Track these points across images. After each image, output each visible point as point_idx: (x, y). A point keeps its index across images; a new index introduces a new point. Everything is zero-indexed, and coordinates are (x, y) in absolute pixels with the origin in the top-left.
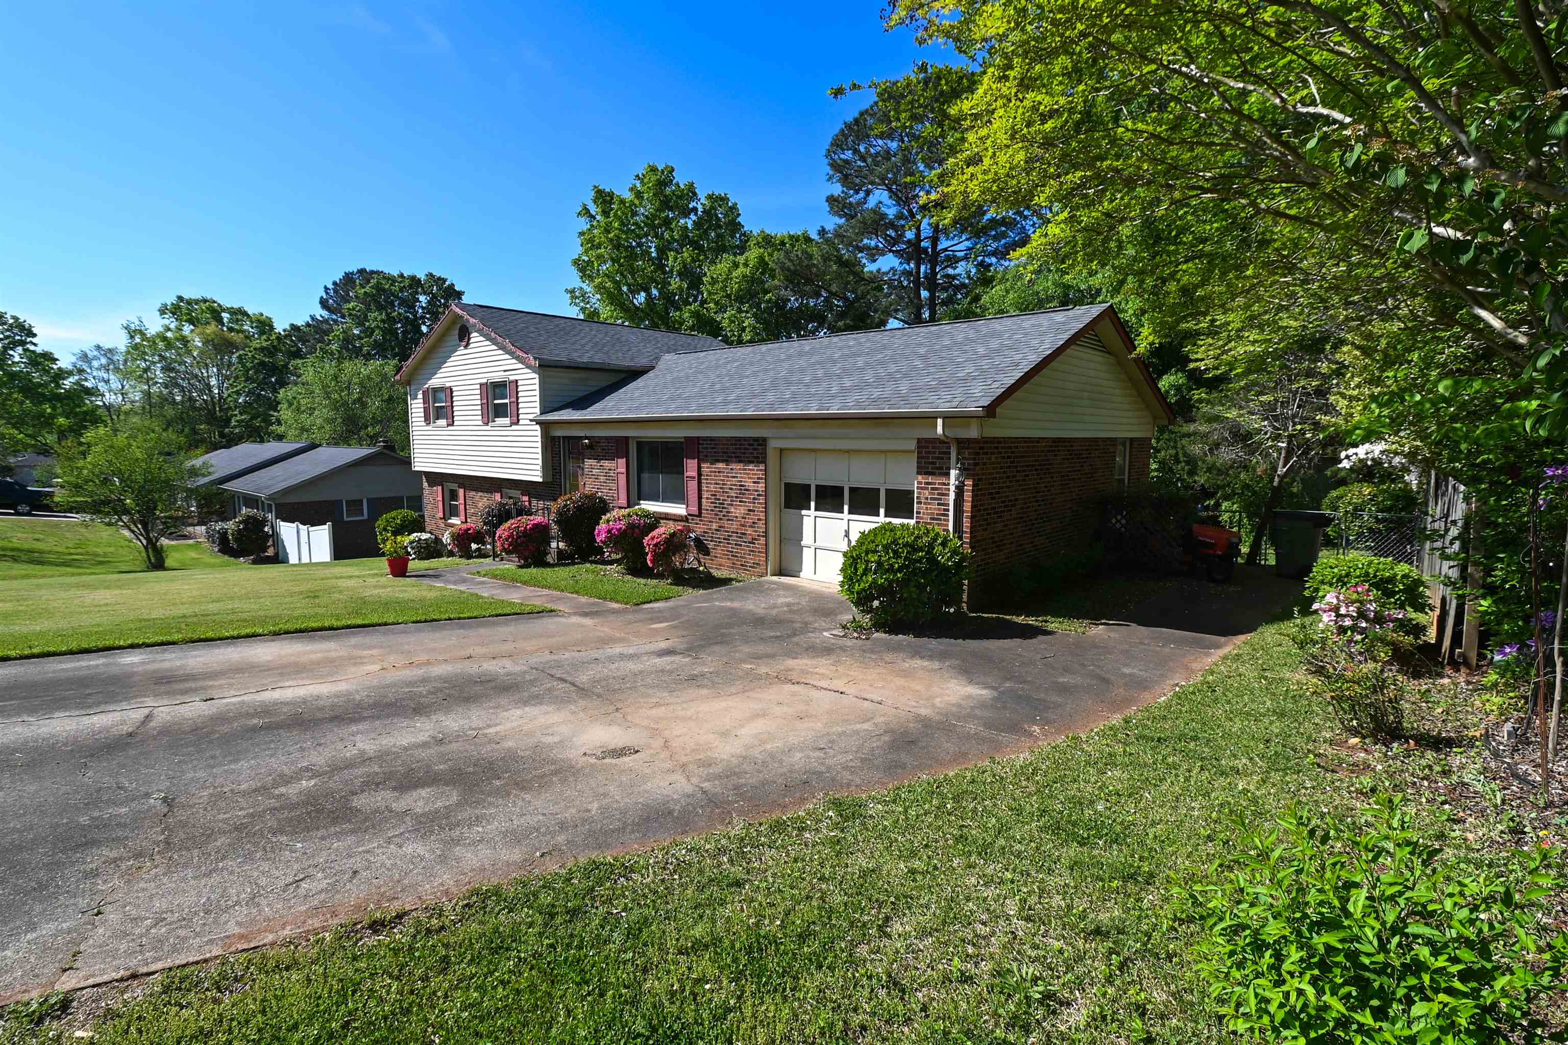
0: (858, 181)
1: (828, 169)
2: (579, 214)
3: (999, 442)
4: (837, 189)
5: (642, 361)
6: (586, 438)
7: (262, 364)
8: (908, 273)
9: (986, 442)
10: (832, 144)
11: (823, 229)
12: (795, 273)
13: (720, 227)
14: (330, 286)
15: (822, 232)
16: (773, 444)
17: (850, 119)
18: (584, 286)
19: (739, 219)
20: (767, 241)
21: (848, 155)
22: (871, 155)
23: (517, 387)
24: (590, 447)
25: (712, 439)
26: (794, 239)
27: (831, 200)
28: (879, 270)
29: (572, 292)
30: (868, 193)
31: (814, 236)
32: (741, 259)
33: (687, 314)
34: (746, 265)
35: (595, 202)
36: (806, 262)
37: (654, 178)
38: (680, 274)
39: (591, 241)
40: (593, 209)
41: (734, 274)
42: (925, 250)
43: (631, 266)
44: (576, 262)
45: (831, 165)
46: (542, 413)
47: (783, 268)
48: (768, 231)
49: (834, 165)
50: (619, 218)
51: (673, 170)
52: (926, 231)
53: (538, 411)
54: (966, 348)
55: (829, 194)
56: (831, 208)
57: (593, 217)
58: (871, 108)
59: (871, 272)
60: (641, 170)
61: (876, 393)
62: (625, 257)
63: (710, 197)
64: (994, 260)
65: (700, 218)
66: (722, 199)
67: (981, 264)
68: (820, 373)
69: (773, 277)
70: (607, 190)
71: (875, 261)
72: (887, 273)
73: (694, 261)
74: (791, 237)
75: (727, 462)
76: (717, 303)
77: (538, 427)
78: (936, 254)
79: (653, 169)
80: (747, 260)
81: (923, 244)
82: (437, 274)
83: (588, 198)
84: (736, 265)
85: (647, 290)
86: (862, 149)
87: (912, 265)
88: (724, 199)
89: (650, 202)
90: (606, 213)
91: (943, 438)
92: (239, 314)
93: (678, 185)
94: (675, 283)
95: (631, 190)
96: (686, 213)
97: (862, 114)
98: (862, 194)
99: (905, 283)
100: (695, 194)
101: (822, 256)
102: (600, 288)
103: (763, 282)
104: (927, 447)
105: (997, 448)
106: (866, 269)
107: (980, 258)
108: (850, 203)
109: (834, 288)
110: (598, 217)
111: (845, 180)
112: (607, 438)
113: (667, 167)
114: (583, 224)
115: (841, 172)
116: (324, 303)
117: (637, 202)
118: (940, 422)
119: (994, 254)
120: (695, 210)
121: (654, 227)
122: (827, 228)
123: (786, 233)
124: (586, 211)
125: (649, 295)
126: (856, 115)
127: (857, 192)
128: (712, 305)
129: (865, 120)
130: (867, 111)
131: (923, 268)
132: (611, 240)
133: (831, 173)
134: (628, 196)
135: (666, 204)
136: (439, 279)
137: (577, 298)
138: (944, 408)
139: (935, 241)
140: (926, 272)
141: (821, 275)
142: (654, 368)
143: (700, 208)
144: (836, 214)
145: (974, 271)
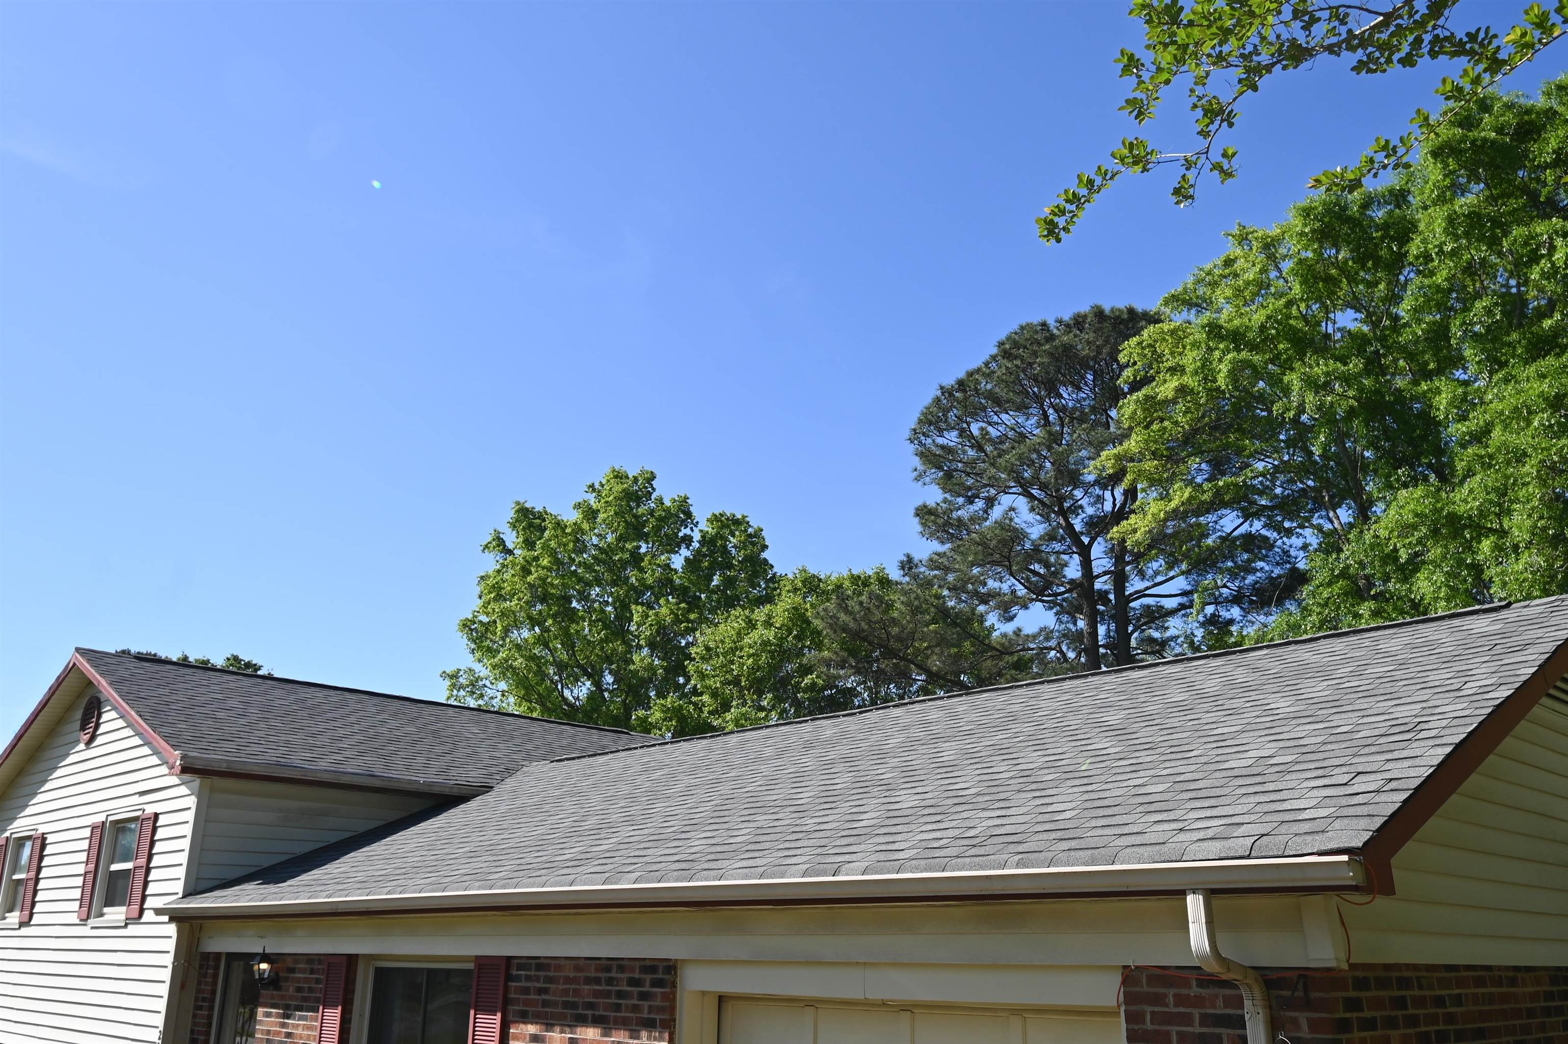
0: (970, 482)
1: (917, 462)
2: (486, 547)
3: (1404, 983)
4: (934, 495)
5: (472, 775)
6: (265, 958)
8: (1075, 638)
9: (1362, 984)
10: (920, 421)
11: (910, 559)
12: (857, 635)
13: (730, 567)
15: (908, 564)
16: (695, 982)
17: (949, 381)
18: (478, 667)
19: (764, 555)
20: (811, 584)
21: (951, 438)
22: (990, 440)
23: (154, 830)
24: (274, 982)
25: (540, 964)
26: (860, 581)
27: (924, 513)
28: (1017, 633)
29: (454, 676)
30: (990, 502)
31: (895, 574)
32: (760, 614)
33: (658, 715)
34: (768, 624)
35: (514, 526)
36: (877, 615)
37: (618, 488)
38: (652, 645)
39: (496, 588)
40: (511, 539)
41: (747, 640)
42: (1103, 596)
43: (567, 634)
44: (466, 625)
45: (921, 455)
46: (188, 893)
47: (835, 626)
48: (812, 570)
49: (926, 456)
50: (553, 553)
51: (653, 477)
52: (1101, 561)
53: (178, 887)
54: (1236, 703)
55: (919, 503)
56: (924, 525)
57: (510, 552)
58: (987, 364)
59: (1004, 635)
60: (600, 476)
61: (983, 823)
62: (554, 617)
63: (716, 519)
64: (1235, 612)
65: (698, 553)
66: (737, 522)
67: (1213, 620)
68: (843, 780)
69: (819, 646)
70: (539, 508)
71: (1011, 619)
72: (1034, 637)
73: (677, 621)
74: (855, 579)
75: (573, 1031)
76: (714, 694)
77: (171, 929)
78: (1124, 600)
79: (619, 476)
80: (770, 617)
81: (1098, 585)
83: (504, 520)
84: (751, 625)
85: (596, 678)
86: (975, 428)
87: (1081, 624)
88: (737, 523)
89: (609, 526)
90: (529, 544)
91: (1213, 967)
93: (660, 501)
94: (641, 658)
95: (578, 506)
96: (673, 544)
97: (970, 374)
98: (979, 504)
99: (1071, 655)
100: (689, 515)
101: (908, 604)
102: (504, 669)
103: (800, 654)
104: (1158, 1000)
105: (1400, 1003)
106: (996, 634)
107: (1209, 610)
108: (959, 520)
109: (935, 663)
110: (518, 552)
111: (948, 481)
112: (310, 959)
113: (644, 471)
114: (490, 563)
115: (940, 468)
117: (586, 526)
118: (1195, 905)
119: (1237, 599)
120: (688, 540)
121: (610, 565)
122: (916, 557)
123: (845, 574)
124: (497, 542)
125: (598, 684)
126: (961, 375)
127: (970, 501)
128: (706, 698)
129: (978, 382)
130: (978, 370)
131: (1102, 630)
132: (531, 586)
133: (920, 467)
134: (571, 516)
135: (635, 530)
137: (462, 687)
138: (1205, 857)
139: (1120, 579)
140: (1108, 635)
141: (907, 638)
142: (488, 789)
143: (697, 536)
144: (931, 536)
145: (1199, 633)
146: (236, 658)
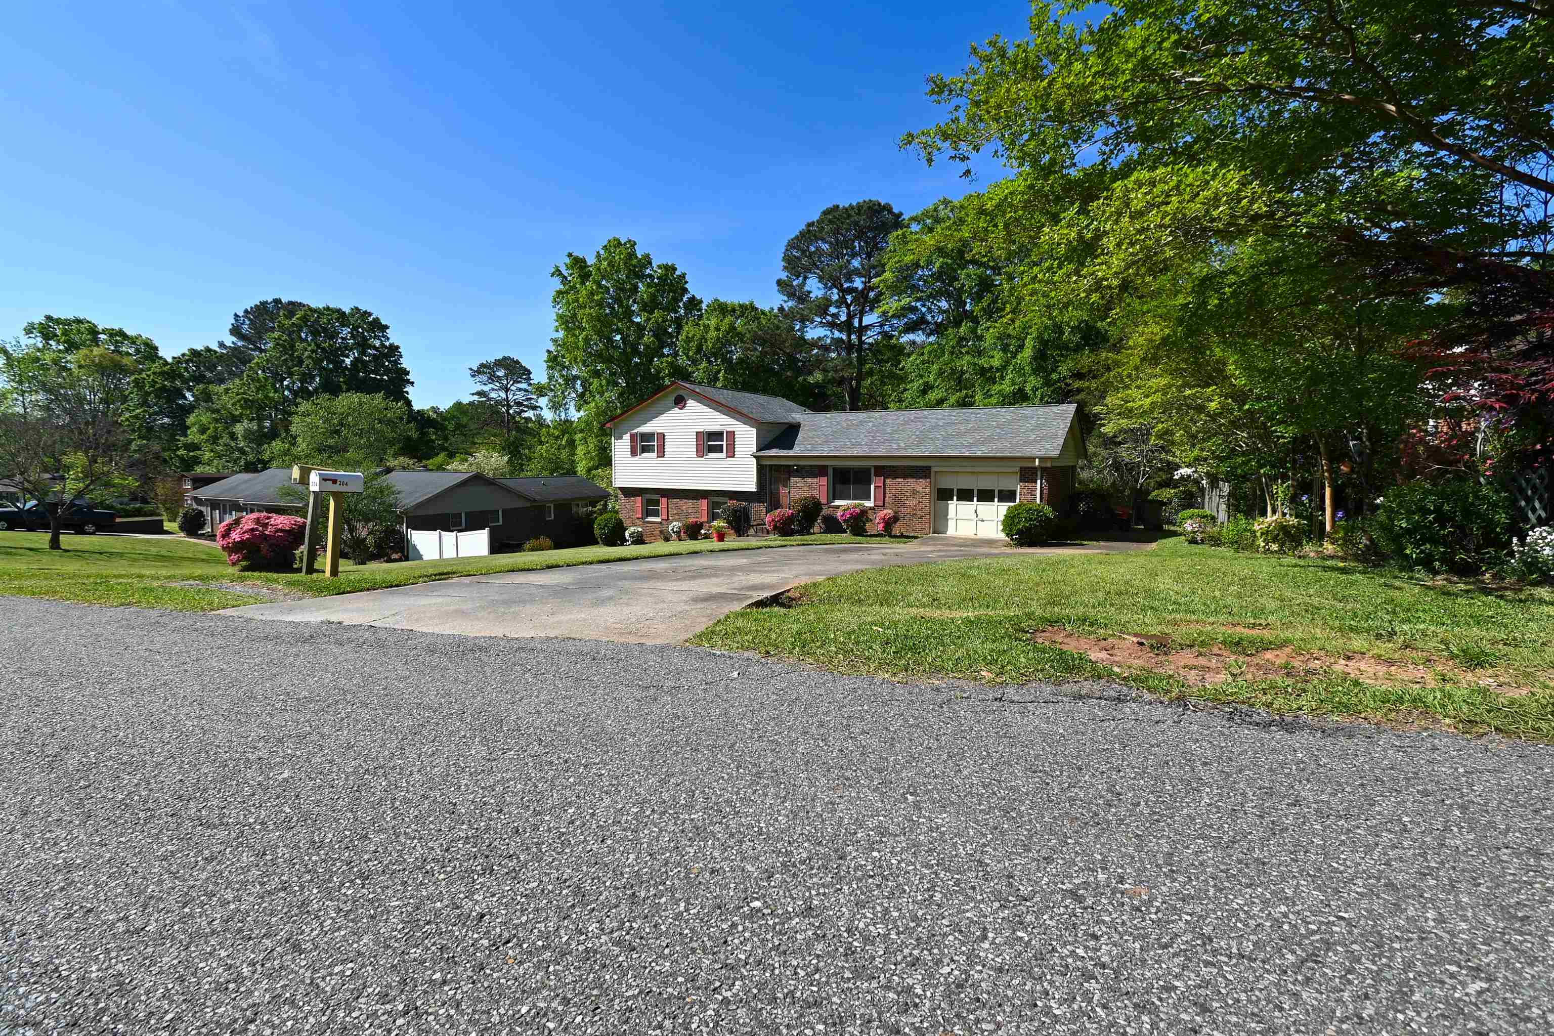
4: (784, 275)
5: (785, 419)
6: (795, 465)
7: (163, 389)
9: (1060, 469)
14: (241, 314)
16: (934, 469)
19: (686, 286)
20: (722, 309)
23: (734, 435)
25: (893, 467)
27: (779, 283)
30: (805, 279)
36: (772, 332)
40: (565, 271)
46: (759, 449)
47: (755, 335)
50: (596, 282)
51: (634, 244)
53: (754, 450)
56: (782, 290)
57: (565, 278)
60: (606, 241)
63: (661, 266)
65: (656, 284)
66: (672, 269)
69: (742, 340)
70: (578, 256)
73: (664, 321)
74: (741, 306)
75: (904, 478)
77: (753, 459)
79: (618, 242)
82: (363, 308)
83: (563, 262)
88: (674, 269)
90: (582, 277)
91: (1037, 467)
92: (118, 335)
93: (637, 256)
96: (643, 278)
100: (649, 263)
101: (786, 328)
104: (1027, 471)
110: (571, 278)
112: (810, 466)
113: (630, 241)
116: (235, 331)
118: (1037, 460)
120: (651, 276)
124: (558, 272)
127: (798, 278)
128: (684, 358)
136: (366, 312)
138: (1038, 454)
141: (783, 341)
142: (799, 423)
143: (655, 275)
146: (357, 308)
